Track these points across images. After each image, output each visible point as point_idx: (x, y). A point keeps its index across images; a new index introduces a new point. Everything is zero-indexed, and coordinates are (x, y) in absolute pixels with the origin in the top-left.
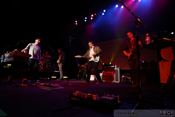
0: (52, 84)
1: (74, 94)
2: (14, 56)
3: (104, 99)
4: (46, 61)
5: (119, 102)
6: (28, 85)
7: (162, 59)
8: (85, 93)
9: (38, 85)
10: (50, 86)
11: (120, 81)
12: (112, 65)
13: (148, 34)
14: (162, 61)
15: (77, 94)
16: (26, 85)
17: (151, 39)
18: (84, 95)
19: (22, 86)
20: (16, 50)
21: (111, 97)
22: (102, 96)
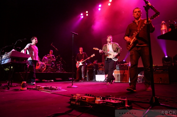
1: (74, 98)
2: (11, 57)
3: (107, 102)
4: (49, 61)
5: (127, 106)
6: (27, 89)
8: (88, 96)
9: (39, 88)
10: (51, 89)
12: (125, 62)
15: (78, 97)
16: (26, 89)
18: (85, 98)
19: (21, 90)
20: (13, 50)
21: (116, 99)
22: (105, 100)
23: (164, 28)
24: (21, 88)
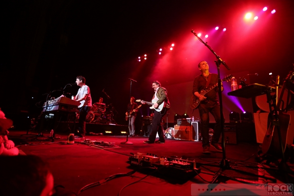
0: (106, 142)
1: (135, 157)
2: (59, 104)
3: (175, 164)
5: (195, 169)
6: (75, 142)
7: (258, 109)
8: (150, 155)
9: (88, 143)
10: (104, 145)
11: (200, 139)
12: (187, 116)
13: (234, 78)
14: (258, 111)
15: (140, 157)
16: (73, 142)
17: (238, 84)
18: (149, 158)
19: (68, 144)
20: (62, 96)
21: (184, 161)
22: (172, 161)
23: (234, 84)
24: (68, 142)
